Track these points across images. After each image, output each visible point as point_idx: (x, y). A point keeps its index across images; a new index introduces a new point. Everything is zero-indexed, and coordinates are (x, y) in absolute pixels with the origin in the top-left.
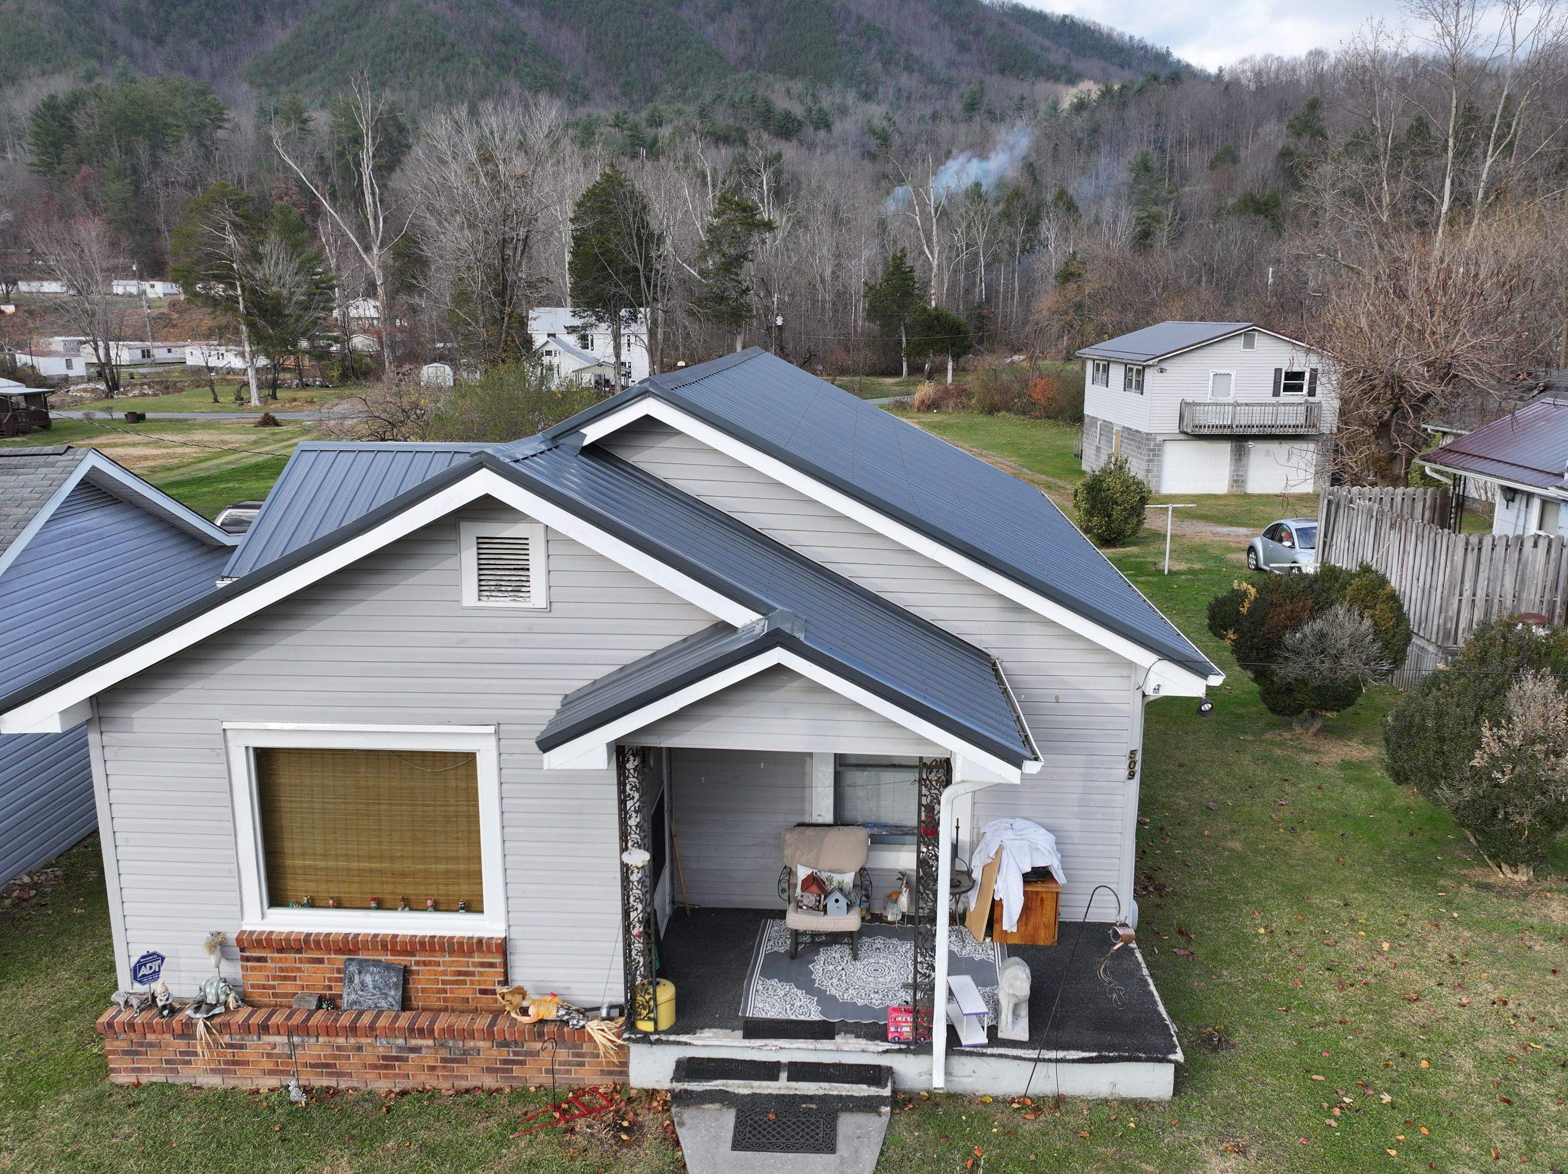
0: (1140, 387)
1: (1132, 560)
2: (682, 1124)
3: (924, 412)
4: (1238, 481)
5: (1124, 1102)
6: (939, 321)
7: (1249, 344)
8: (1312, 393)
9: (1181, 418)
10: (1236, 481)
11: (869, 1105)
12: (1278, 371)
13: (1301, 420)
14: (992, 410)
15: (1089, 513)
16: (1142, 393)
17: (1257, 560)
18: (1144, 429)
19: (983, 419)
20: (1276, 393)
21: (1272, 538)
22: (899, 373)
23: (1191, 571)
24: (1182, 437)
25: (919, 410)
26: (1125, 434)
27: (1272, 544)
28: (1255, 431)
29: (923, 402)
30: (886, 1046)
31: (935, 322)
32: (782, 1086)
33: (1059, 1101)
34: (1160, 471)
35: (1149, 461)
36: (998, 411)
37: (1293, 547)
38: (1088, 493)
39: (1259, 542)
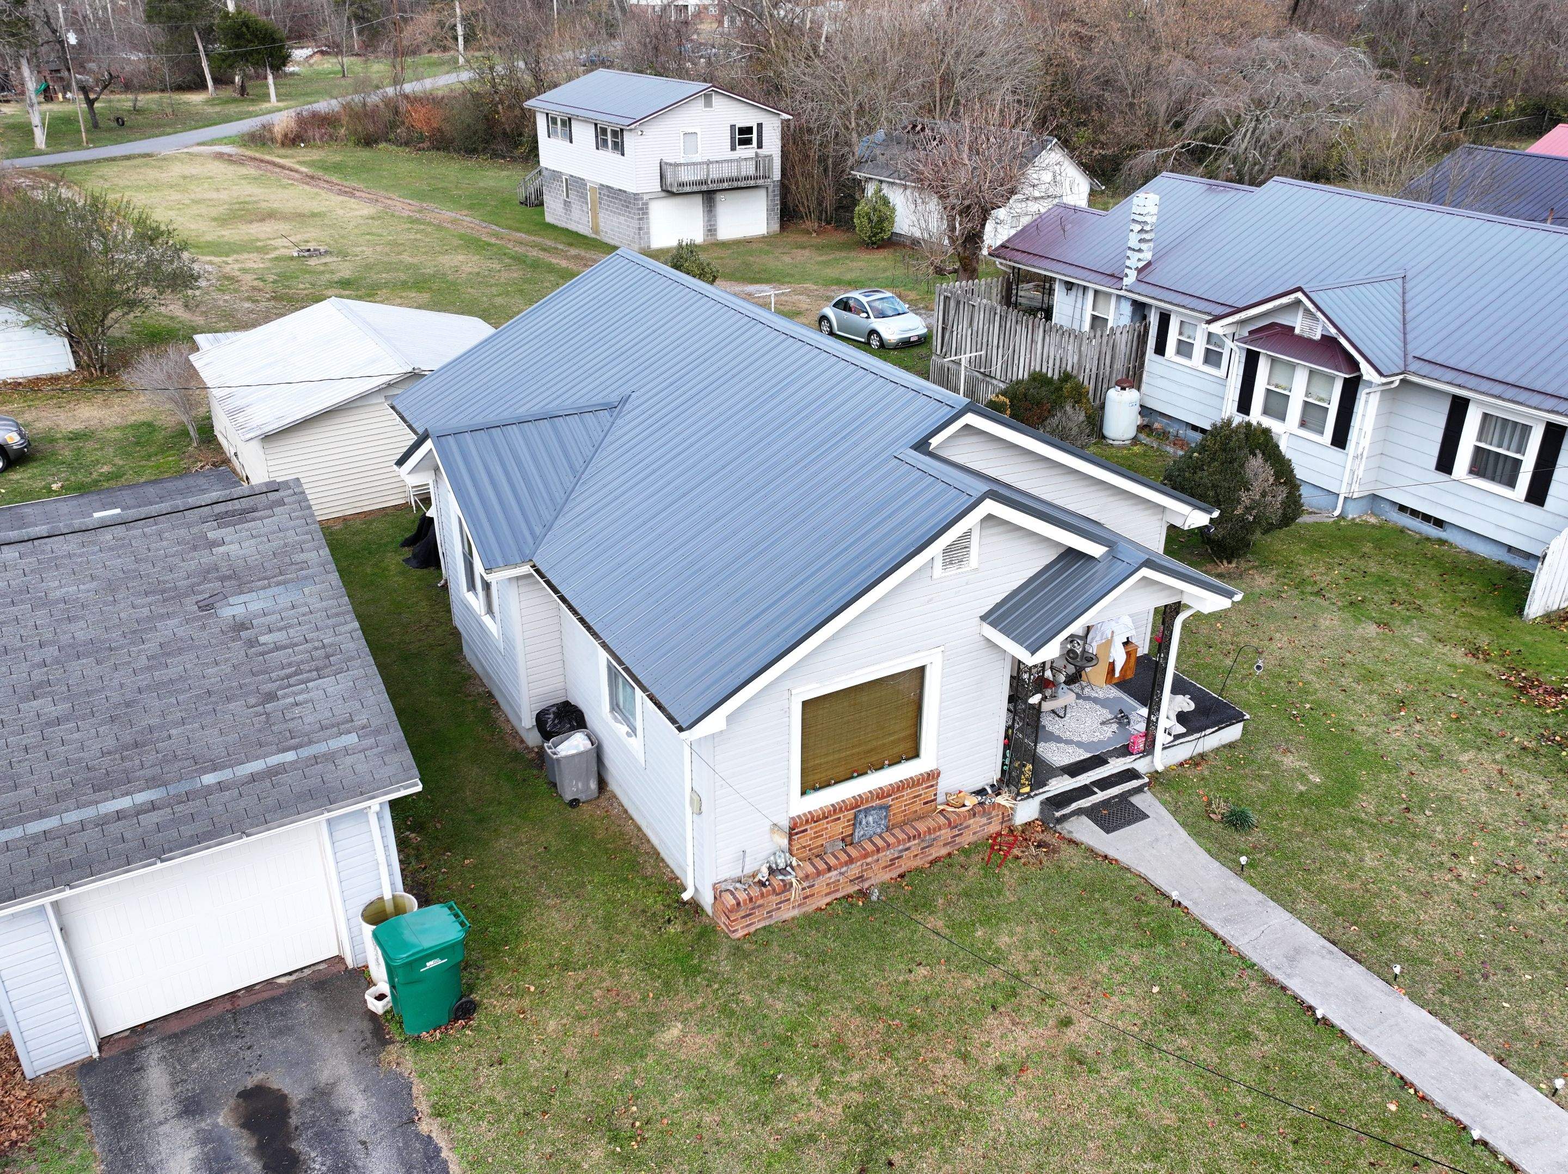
0: (619, 147)
2: (1070, 832)
3: (289, 146)
4: (711, 230)
5: (1224, 746)
6: (248, 28)
7: (708, 103)
8: (760, 146)
9: (662, 177)
10: (710, 230)
11: (1139, 790)
12: (733, 127)
13: (752, 172)
14: (368, 141)
16: (623, 154)
17: (831, 327)
18: (631, 188)
19: (364, 154)
20: (733, 148)
21: (845, 309)
22: (205, 87)
24: (663, 194)
25: (283, 144)
26: (605, 192)
27: (846, 314)
28: (726, 185)
29: (286, 135)
30: (1134, 757)
31: (244, 29)
32: (1100, 796)
33: (1202, 756)
34: (648, 228)
35: (640, 219)
36: (376, 142)
37: (868, 317)
39: (829, 312)
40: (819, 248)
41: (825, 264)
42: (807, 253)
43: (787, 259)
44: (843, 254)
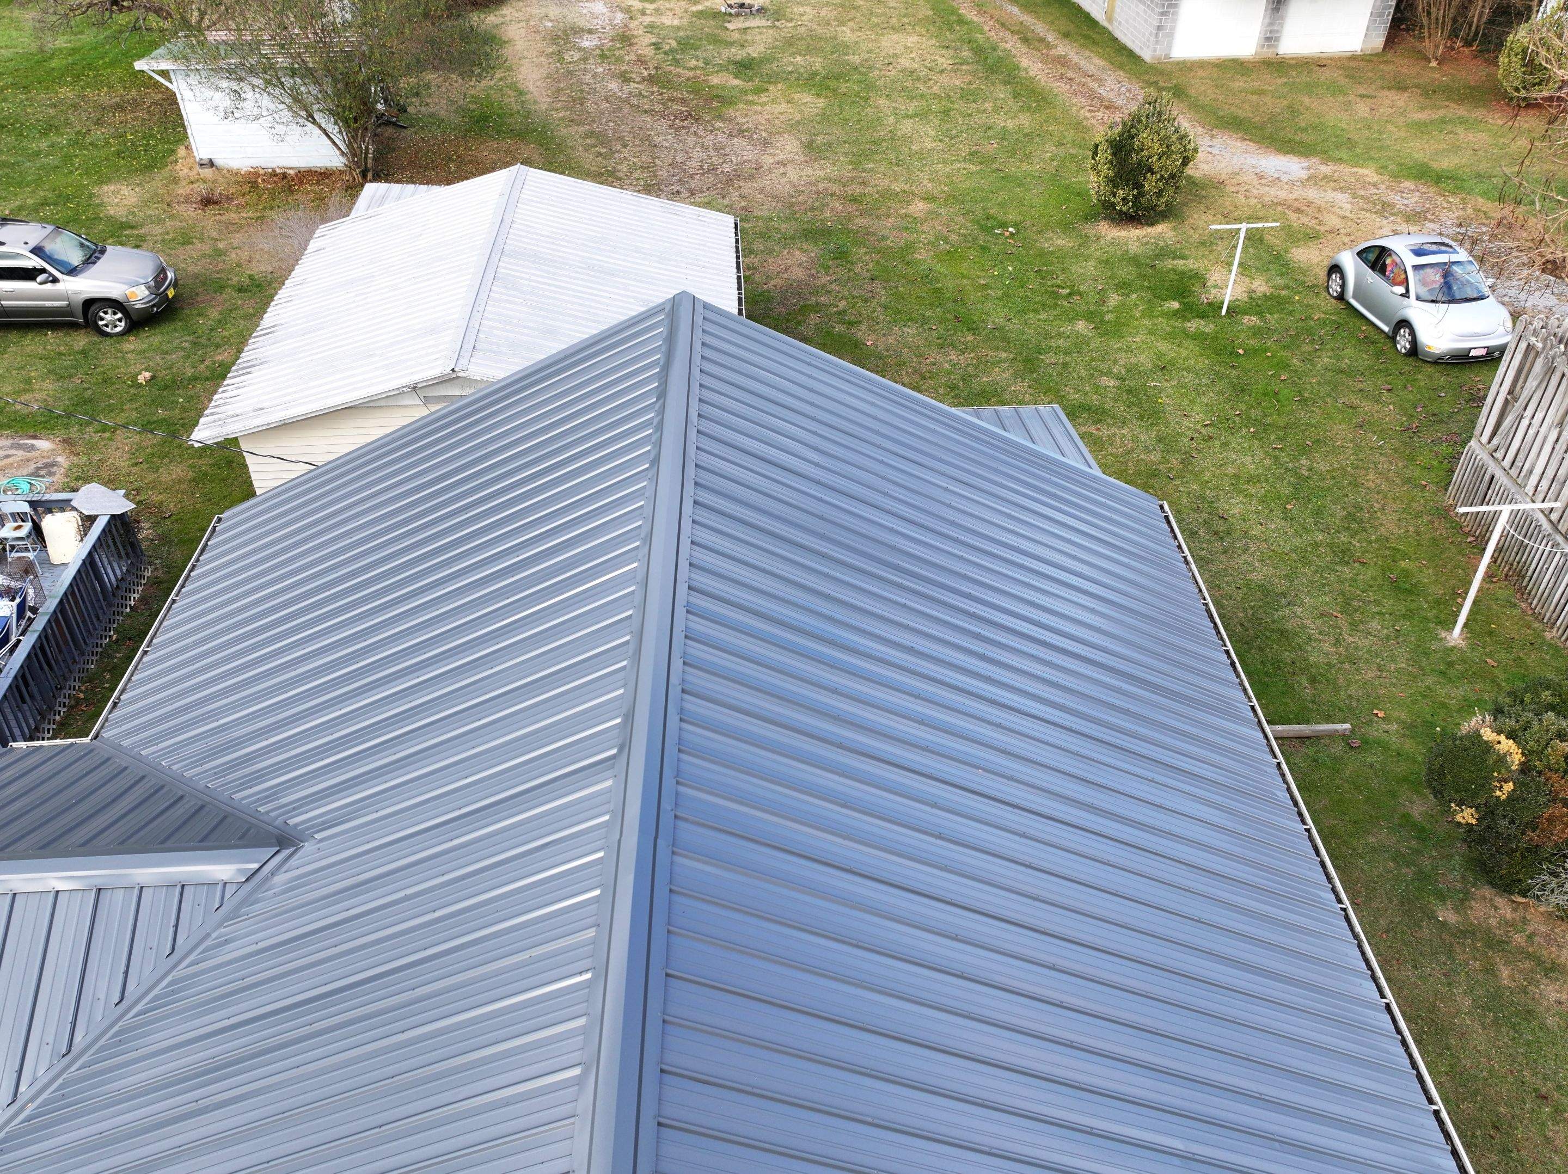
1: (1169, 264)
4: (1270, 39)
10: (1268, 39)
15: (1114, 182)
17: (1343, 286)
21: (1373, 267)
23: (1255, 305)
27: (1372, 277)
34: (1173, 28)
35: (1163, 14)
37: (1406, 295)
38: (1114, 154)
39: (1349, 261)
40: (1429, 92)
41: (1421, 128)
42: (1400, 99)
43: (1362, 109)
44: (1462, 111)
